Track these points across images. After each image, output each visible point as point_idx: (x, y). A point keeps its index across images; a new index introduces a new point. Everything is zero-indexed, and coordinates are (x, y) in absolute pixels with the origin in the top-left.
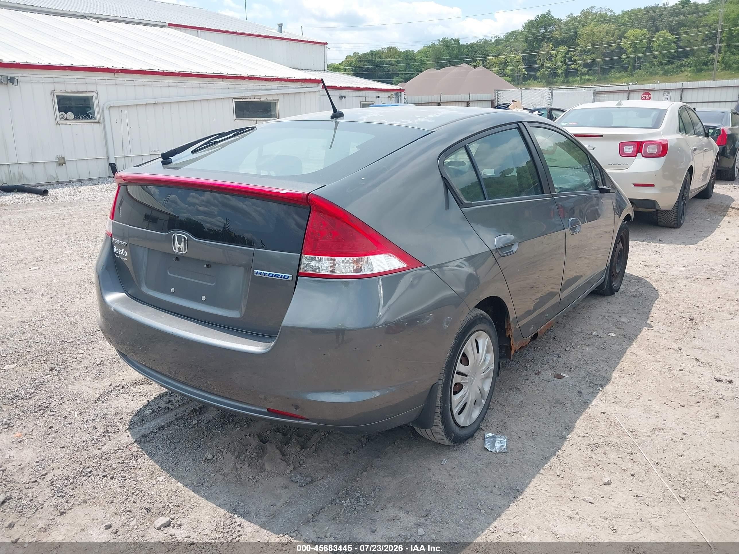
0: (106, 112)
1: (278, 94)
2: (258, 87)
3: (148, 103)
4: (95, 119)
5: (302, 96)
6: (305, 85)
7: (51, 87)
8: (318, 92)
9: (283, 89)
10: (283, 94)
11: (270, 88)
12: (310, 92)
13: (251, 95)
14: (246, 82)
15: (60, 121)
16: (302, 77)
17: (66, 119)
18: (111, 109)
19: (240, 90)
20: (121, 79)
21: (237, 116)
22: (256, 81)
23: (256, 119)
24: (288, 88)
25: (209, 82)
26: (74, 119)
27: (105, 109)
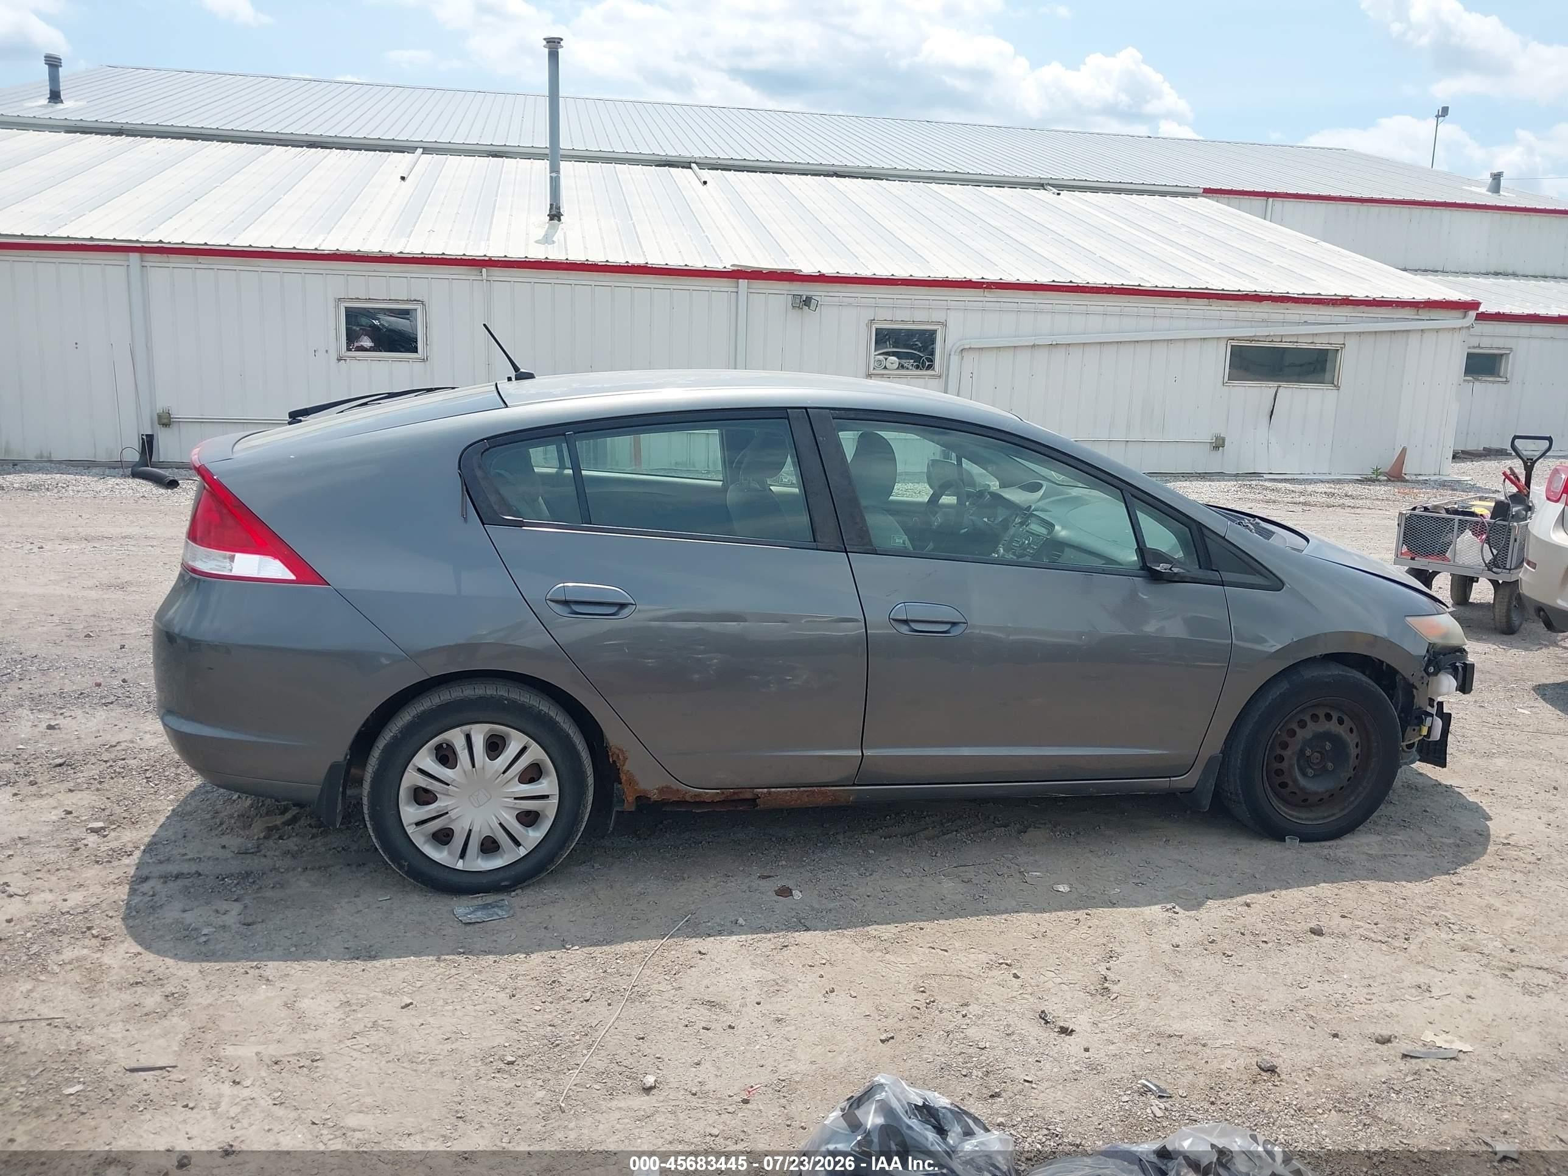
0: (955, 359)
1: (1345, 334)
2: (1296, 318)
3: (1037, 343)
4: (934, 369)
5: (1414, 339)
6: (1424, 314)
7: (869, 314)
8: (1464, 331)
9: (1362, 322)
10: (1360, 334)
11: (1327, 319)
12: (1437, 331)
13: (1272, 334)
14: (1266, 306)
15: (875, 372)
16: (1421, 296)
17: (885, 368)
18: (965, 354)
19: (1249, 324)
20: (995, 300)
21: (1231, 378)
22: (1289, 305)
23: (1276, 384)
24: (1376, 320)
25: (1176, 306)
26: (898, 368)
27: (953, 353)
